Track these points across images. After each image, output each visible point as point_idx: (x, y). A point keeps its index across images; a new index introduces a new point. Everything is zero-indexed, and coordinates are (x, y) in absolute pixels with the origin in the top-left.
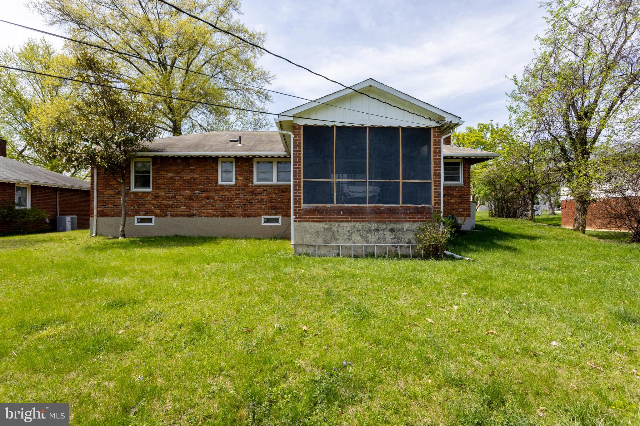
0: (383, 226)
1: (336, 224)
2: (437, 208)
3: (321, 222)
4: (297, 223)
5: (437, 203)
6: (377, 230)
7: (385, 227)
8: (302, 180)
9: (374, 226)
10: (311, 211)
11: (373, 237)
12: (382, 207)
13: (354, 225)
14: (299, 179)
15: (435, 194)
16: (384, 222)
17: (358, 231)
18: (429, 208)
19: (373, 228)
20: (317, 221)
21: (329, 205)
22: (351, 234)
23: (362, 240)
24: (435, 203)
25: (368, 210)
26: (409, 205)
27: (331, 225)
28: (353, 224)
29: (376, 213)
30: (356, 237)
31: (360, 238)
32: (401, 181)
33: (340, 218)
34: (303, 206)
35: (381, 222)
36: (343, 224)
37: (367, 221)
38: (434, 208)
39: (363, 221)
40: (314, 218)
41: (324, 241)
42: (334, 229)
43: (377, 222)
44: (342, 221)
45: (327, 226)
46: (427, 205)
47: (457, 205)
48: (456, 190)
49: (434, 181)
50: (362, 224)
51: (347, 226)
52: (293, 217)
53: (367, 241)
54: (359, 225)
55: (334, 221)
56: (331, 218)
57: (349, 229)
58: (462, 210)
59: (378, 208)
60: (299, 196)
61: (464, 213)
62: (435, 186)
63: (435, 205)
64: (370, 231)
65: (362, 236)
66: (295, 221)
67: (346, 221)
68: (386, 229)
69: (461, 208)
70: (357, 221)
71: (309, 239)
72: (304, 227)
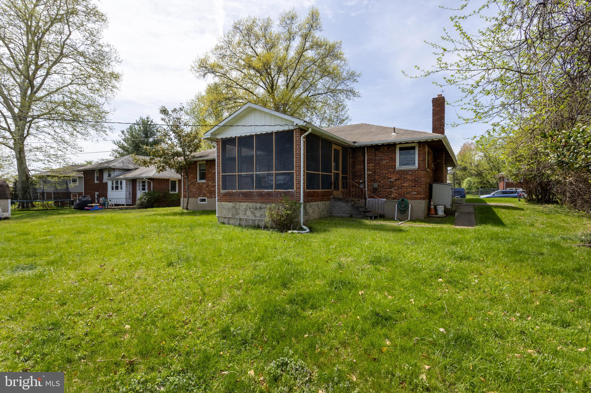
0: (264, 206)
1: (238, 204)
2: (298, 192)
3: (230, 202)
4: (219, 203)
5: (298, 188)
6: (260, 208)
7: (265, 206)
8: (221, 174)
9: (258, 205)
10: (225, 195)
11: (258, 213)
12: (264, 192)
13: (248, 205)
14: (220, 174)
15: (296, 182)
16: (264, 203)
17: (250, 208)
18: (292, 192)
19: (258, 207)
20: (228, 202)
21: (234, 191)
22: (246, 211)
23: (252, 215)
24: (296, 188)
25: (255, 194)
26: (279, 190)
27: (236, 204)
28: (247, 203)
29: (260, 196)
30: (249, 213)
31: (251, 213)
32: (274, 172)
33: (240, 199)
34: (222, 191)
35: (262, 203)
36: (242, 204)
37: (254, 202)
38: (296, 192)
39: (252, 202)
40: (227, 199)
41: (232, 215)
42: (237, 207)
43: (260, 203)
44: (241, 202)
45: (234, 205)
46: (291, 190)
47: (411, 188)
48: (409, 174)
49: (296, 171)
50: (252, 204)
51: (244, 205)
52: (217, 198)
53: (255, 216)
54: (250, 205)
55: (238, 202)
56: (235, 199)
57: (245, 207)
58: (415, 193)
59: (261, 193)
60: (220, 185)
61: (418, 196)
62: (296, 175)
63: (297, 190)
64: (256, 209)
65: (252, 212)
66: (218, 201)
67: (244, 202)
68: (266, 208)
69: (415, 192)
70: (249, 202)
71: (225, 213)
72: (222, 205)
